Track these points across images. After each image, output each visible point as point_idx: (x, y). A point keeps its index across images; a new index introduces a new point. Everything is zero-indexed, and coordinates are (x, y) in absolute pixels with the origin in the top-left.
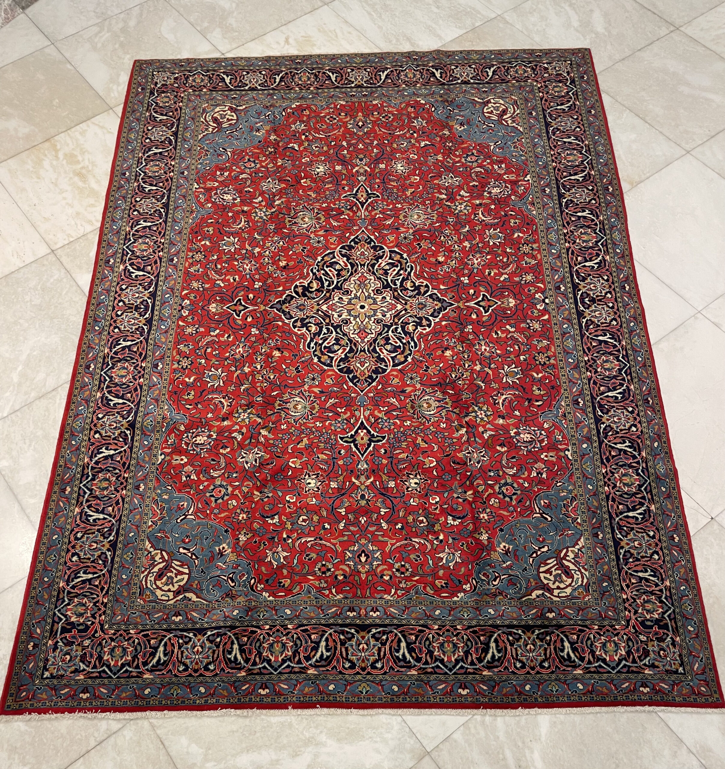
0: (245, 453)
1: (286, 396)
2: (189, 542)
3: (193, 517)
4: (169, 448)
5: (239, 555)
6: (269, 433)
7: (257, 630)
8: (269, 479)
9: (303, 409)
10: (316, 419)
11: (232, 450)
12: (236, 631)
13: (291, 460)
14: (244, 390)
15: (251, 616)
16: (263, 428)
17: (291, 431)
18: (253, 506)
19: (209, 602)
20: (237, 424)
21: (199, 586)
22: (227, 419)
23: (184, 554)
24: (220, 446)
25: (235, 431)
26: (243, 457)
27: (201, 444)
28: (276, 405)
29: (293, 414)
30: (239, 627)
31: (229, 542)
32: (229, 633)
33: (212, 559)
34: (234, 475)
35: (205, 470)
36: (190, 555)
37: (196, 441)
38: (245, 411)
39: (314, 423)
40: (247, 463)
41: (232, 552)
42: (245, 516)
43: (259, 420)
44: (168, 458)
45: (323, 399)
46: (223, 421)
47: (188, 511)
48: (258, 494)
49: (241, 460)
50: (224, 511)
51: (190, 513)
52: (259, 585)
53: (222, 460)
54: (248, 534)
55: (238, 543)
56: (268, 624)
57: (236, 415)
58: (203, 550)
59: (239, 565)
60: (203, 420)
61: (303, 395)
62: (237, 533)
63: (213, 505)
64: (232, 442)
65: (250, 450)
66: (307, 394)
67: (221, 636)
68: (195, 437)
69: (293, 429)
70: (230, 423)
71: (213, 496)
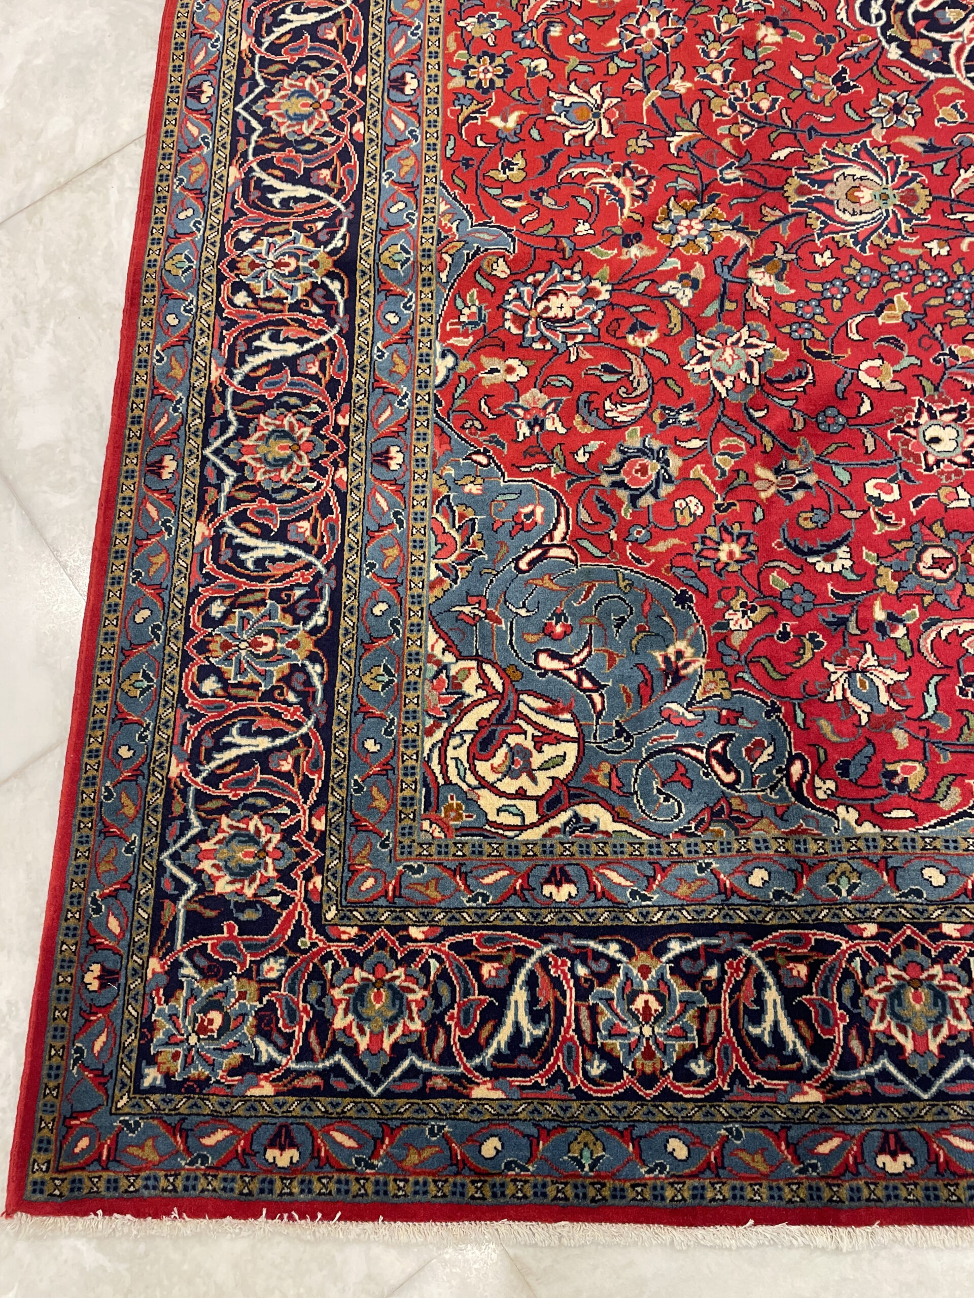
0: (710, 347)
1: (819, 162)
2: (565, 634)
3: (566, 553)
4: (466, 335)
5: (734, 680)
6: (779, 278)
7: (837, 938)
8: (799, 426)
9: (878, 203)
10: (925, 233)
11: (665, 335)
12: (769, 941)
13: (864, 366)
14: (679, 150)
15: (811, 891)
16: (756, 266)
17: (848, 271)
18: (759, 515)
19: (659, 836)
20: (674, 252)
21: (615, 781)
22: (638, 238)
23: (556, 672)
24: (626, 326)
25: (671, 275)
26: (704, 360)
27: (565, 320)
28: (790, 190)
29: (847, 217)
30: (775, 928)
31: (695, 637)
32: (746, 951)
33: (646, 690)
34: (684, 417)
35: (588, 402)
36: (572, 675)
37: (547, 309)
38: (690, 213)
39: (921, 244)
40: (721, 376)
41: (710, 668)
42: (736, 548)
43: (742, 240)
44: (465, 366)
45: (938, 168)
46: (627, 244)
47: (550, 534)
48: (770, 475)
49: (698, 369)
50: (665, 534)
51: (557, 540)
52: (818, 782)
53: (639, 370)
54: (754, 609)
55: (726, 639)
56: (870, 920)
57: (665, 227)
58: (612, 660)
59: (741, 714)
60: (565, 243)
61: (873, 158)
62: (720, 604)
63: (626, 512)
64: (660, 311)
65: (722, 337)
66: (884, 155)
67: (722, 959)
68: (545, 297)
69: (856, 264)
70: (648, 252)
71: (621, 484)
